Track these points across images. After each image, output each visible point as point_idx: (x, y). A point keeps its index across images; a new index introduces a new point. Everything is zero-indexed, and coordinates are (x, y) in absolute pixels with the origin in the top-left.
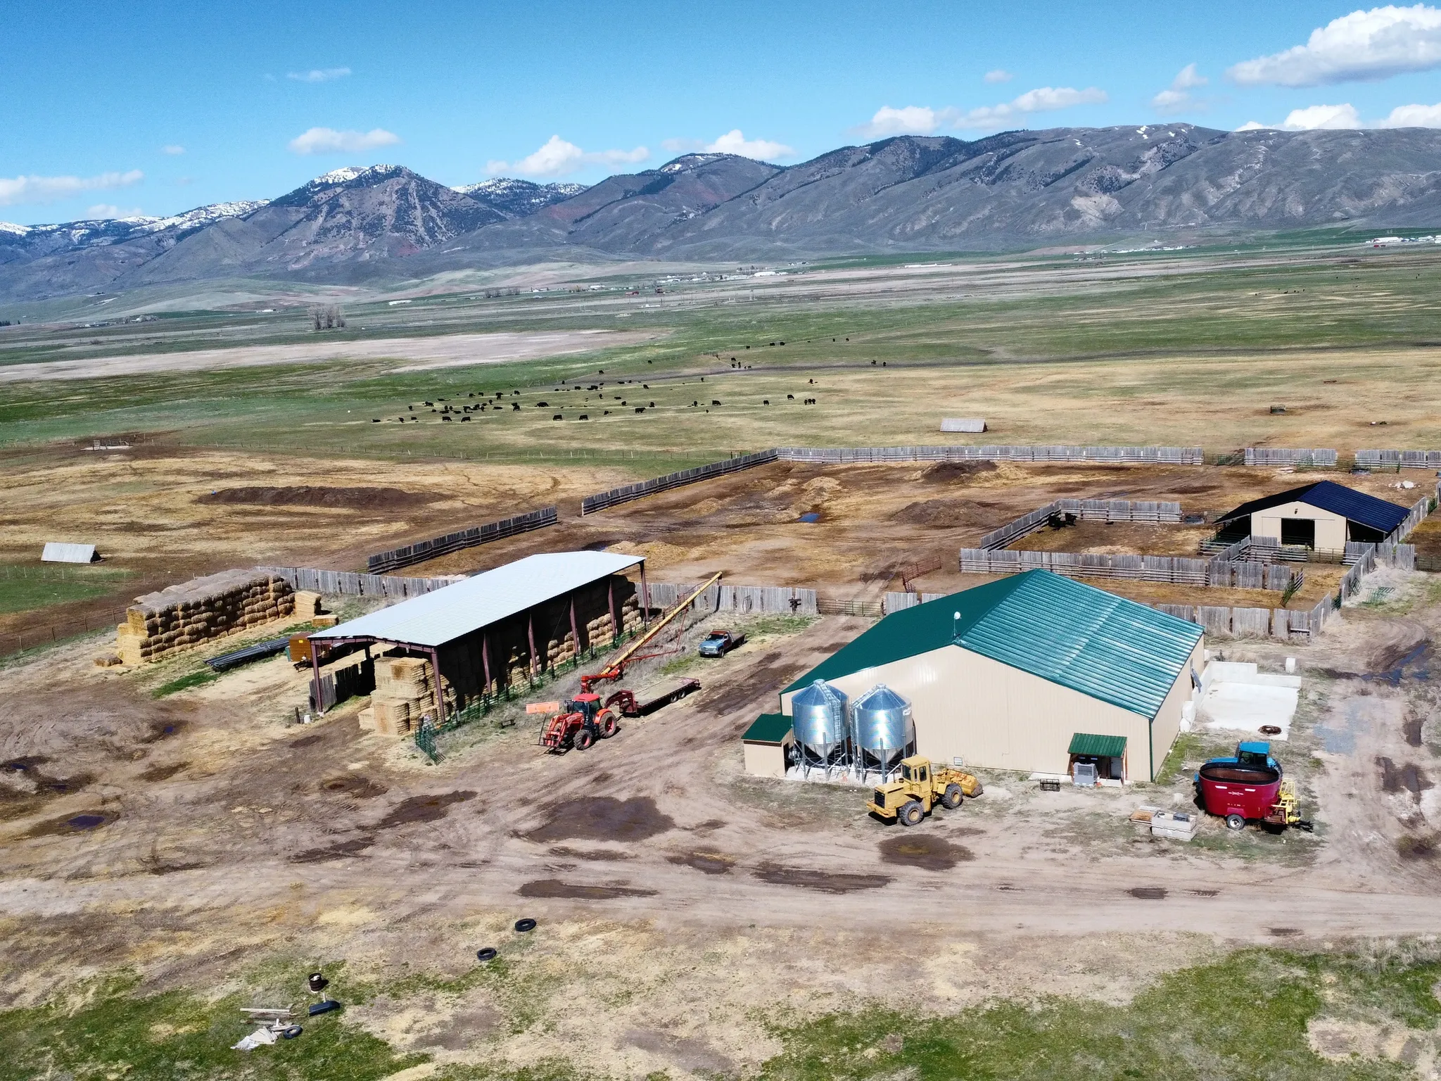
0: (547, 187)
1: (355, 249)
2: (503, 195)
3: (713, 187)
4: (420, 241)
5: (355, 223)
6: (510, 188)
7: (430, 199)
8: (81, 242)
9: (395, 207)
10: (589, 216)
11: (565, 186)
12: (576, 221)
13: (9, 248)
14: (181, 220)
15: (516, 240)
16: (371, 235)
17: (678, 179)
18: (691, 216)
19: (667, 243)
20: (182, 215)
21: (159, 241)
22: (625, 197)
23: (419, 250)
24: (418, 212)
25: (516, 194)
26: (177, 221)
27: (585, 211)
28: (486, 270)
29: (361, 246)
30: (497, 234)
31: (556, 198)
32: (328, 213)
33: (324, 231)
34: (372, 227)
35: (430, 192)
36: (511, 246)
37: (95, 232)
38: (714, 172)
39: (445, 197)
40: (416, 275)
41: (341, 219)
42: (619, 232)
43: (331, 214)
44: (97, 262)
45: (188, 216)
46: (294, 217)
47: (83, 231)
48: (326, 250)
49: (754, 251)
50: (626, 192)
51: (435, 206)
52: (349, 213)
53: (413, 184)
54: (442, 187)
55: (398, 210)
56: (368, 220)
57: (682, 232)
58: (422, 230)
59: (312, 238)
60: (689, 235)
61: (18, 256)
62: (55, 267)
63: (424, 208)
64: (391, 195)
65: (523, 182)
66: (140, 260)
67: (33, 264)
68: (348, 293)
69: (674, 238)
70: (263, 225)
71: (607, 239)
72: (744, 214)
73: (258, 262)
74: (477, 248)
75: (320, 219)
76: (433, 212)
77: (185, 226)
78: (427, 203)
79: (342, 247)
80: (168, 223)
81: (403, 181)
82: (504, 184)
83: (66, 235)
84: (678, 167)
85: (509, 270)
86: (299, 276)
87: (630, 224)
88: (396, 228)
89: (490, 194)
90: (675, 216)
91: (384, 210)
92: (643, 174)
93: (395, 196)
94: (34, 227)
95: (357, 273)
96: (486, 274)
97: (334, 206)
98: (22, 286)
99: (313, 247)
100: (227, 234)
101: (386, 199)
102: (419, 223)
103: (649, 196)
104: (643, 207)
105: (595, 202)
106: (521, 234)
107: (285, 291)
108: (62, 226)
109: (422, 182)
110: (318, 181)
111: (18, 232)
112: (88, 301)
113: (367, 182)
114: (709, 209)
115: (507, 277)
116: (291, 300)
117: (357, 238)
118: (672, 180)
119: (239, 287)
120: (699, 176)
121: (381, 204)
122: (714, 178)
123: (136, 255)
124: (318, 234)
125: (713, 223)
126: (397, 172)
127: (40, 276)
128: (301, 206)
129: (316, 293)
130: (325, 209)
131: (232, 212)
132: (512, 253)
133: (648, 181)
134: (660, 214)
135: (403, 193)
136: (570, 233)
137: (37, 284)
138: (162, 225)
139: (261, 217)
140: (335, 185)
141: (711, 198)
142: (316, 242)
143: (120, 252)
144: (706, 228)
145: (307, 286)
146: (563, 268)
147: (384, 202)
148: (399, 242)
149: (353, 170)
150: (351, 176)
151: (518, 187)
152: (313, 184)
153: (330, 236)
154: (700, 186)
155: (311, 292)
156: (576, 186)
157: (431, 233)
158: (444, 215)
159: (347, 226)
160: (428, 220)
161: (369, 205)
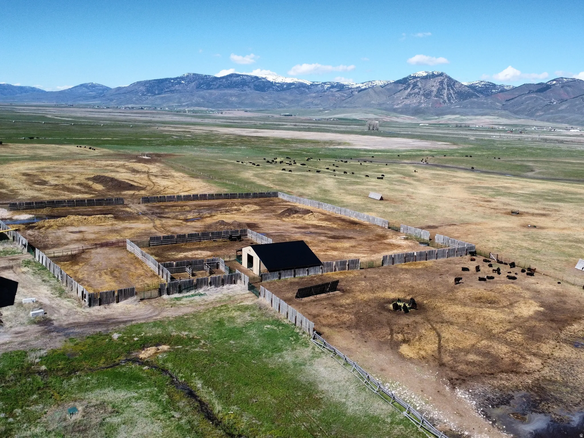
0: (500, 86)
1: (419, 102)
2: (481, 87)
3: (568, 93)
4: (444, 102)
5: (421, 92)
6: (485, 85)
7: (451, 86)
8: (327, 90)
9: (438, 87)
10: (512, 99)
11: (507, 86)
12: (507, 101)
13: (303, 89)
14: (362, 85)
15: (480, 106)
16: (427, 98)
17: (553, 87)
18: (555, 103)
19: (541, 113)
20: (363, 83)
21: (353, 92)
22: (529, 93)
23: (443, 105)
24: (446, 91)
25: (487, 87)
26: (361, 85)
27: (512, 97)
28: (465, 116)
29: (422, 101)
30: (474, 102)
31: (503, 90)
33: (409, 95)
34: (427, 95)
35: (451, 83)
36: (478, 108)
37: (332, 87)
38: (569, 86)
39: (457, 86)
40: (438, 115)
41: (416, 90)
42: (523, 107)
43: (413, 88)
44: (330, 97)
45: (365, 84)
46: (400, 88)
47: (328, 86)
48: (409, 102)
49: (577, 121)
50: (530, 91)
51: (453, 89)
52: (420, 88)
53: (446, 80)
54: (457, 81)
55: (438, 89)
56: (426, 92)
57: (550, 109)
58: (446, 98)
59: (405, 97)
60: (552, 111)
61: (306, 92)
62: (315, 97)
63: (448, 90)
65: (491, 83)
66: (344, 98)
67: (308, 95)
68: (409, 118)
69: (545, 111)
70: (388, 90)
71: (517, 109)
72: (576, 105)
73: (383, 104)
74: (465, 107)
75: (409, 90)
76: (452, 91)
77: (363, 88)
78: (450, 88)
79: (415, 101)
80: (358, 86)
81: (442, 78)
82: (483, 83)
83: (322, 86)
84: (554, 82)
85: (473, 117)
86: (395, 110)
87: (528, 104)
88: (436, 96)
89: (476, 86)
90: (547, 102)
91: (433, 89)
92: (539, 84)
93: (438, 84)
94: (314, 82)
95: (417, 112)
96: (463, 117)
97: (415, 85)
98: (303, 103)
99: (405, 100)
100: (375, 92)
101: (435, 85)
102: (445, 95)
103: (539, 93)
104: (535, 97)
105: (517, 93)
106: (483, 103)
107: (387, 115)
108: (322, 83)
109: (450, 79)
110: (412, 75)
111: (307, 84)
112: (320, 111)
113: (430, 77)
114: (562, 101)
115: (471, 120)
116: (387, 119)
117: (421, 99)
118: (550, 88)
119: (371, 112)
120: (562, 87)
121: (433, 86)
122: (569, 89)
123: (343, 96)
124: (407, 95)
125: (563, 107)
126: (441, 75)
127: (310, 100)
128: (404, 84)
129: (398, 117)
130: (412, 86)
131: (380, 84)
132: (476, 111)
133: (540, 87)
134: (542, 101)
135: (442, 83)
136: (503, 105)
137: (308, 103)
138: (355, 86)
139: (388, 87)
140: (418, 77)
141: (566, 97)
142: (406, 98)
143: (338, 94)
144: (560, 109)
145: (395, 114)
146: (494, 119)
147: (434, 86)
148: (436, 102)
149: (426, 72)
150: (425, 74)
151: (488, 85)
152: (410, 76)
153: (411, 96)
154: (562, 91)
155: (396, 117)
156: (511, 87)
157: (449, 99)
158: (455, 93)
159: (418, 93)
160: (449, 94)
161: (428, 86)
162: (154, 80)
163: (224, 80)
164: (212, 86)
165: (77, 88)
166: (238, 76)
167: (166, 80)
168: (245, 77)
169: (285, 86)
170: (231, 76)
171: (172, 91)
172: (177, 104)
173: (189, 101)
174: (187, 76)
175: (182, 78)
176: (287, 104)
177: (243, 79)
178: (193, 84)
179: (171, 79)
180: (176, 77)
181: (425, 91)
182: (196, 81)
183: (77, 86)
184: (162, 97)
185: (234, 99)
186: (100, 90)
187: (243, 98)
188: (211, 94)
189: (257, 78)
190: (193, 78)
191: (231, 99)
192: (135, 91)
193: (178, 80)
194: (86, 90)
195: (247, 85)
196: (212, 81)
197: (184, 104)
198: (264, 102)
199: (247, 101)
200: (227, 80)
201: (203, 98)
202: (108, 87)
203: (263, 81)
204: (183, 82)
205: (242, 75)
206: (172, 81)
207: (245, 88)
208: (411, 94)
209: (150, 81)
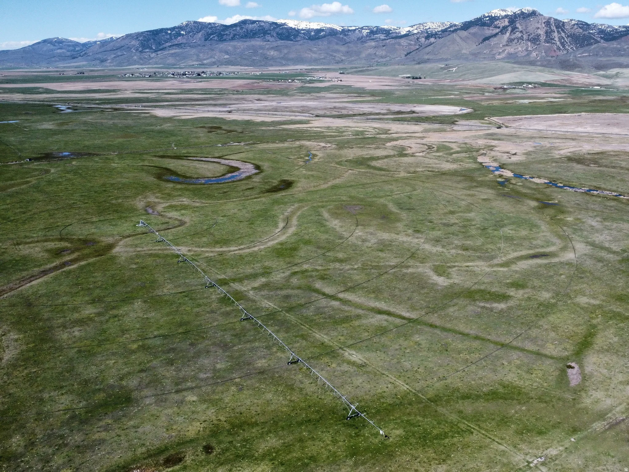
1: (527, 50)
4: (559, 49)
5: (525, 37)
7: (561, 28)
9: (544, 30)
16: (534, 44)
20: (412, 27)
21: (418, 39)
23: (558, 53)
24: (556, 34)
26: (411, 29)
29: (530, 49)
32: (512, 32)
33: (510, 41)
34: (535, 40)
35: (560, 25)
36: (615, 56)
39: (568, 27)
41: (518, 35)
45: (415, 27)
46: (489, 32)
47: (367, 31)
48: (513, 50)
51: (565, 32)
52: (521, 32)
53: (552, 20)
55: (546, 32)
56: (532, 36)
58: (558, 43)
59: (505, 43)
63: (558, 32)
64: (541, 24)
75: (508, 34)
76: (563, 34)
78: (560, 30)
79: (520, 49)
83: (360, 32)
88: (546, 41)
91: (539, 32)
93: (543, 25)
94: (343, 27)
97: (514, 28)
98: (363, 55)
99: (507, 48)
101: (540, 26)
102: (557, 39)
110: (487, 15)
111: (338, 29)
113: (522, 16)
117: (527, 45)
121: (538, 28)
124: (508, 41)
130: (510, 29)
135: (548, 24)
137: (370, 55)
139: (472, 31)
142: (507, 45)
148: (549, 48)
153: (514, 43)
157: (563, 44)
158: (568, 36)
159: (521, 38)
160: (561, 38)
161: (531, 29)
162: (147, 31)
163: (238, 28)
164: (225, 37)
165: (40, 45)
166: (253, 22)
167: (162, 30)
168: (263, 24)
169: (313, 33)
170: (244, 22)
171: (178, 45)
172: (197, 63)
173: (211, 57)
174: (187, 25)
175: (180, 28)
176: (343, 58)
177: (260, 26)
178: (200, 34)
179: (168, 29)
180: (172, 26)
181: (529, 35)
182: (203, 31)
183: (39, 43)
184: (172, 54)
185: (272, 53)
186: (69, 46)
187: (286, 51)
188: (235, 48)
189: (276, 24)
190: (195, 27)
191: (268, 53)
192: (127, 46)
193: (177, 31)
194: (52, 47)
195: (268, 34)
196: (223, 30)
197: (205, 62)
198: (314, 55)
199: (292, 56)
200: (242, 28)
201: (227, 53)
202: (77, 42)
203: (286, 28)
204: (182, 32)
205: (258, 21)
206: (169, 32)
207: (268, 37)
208: (513, 40)
209: (142, 33)
